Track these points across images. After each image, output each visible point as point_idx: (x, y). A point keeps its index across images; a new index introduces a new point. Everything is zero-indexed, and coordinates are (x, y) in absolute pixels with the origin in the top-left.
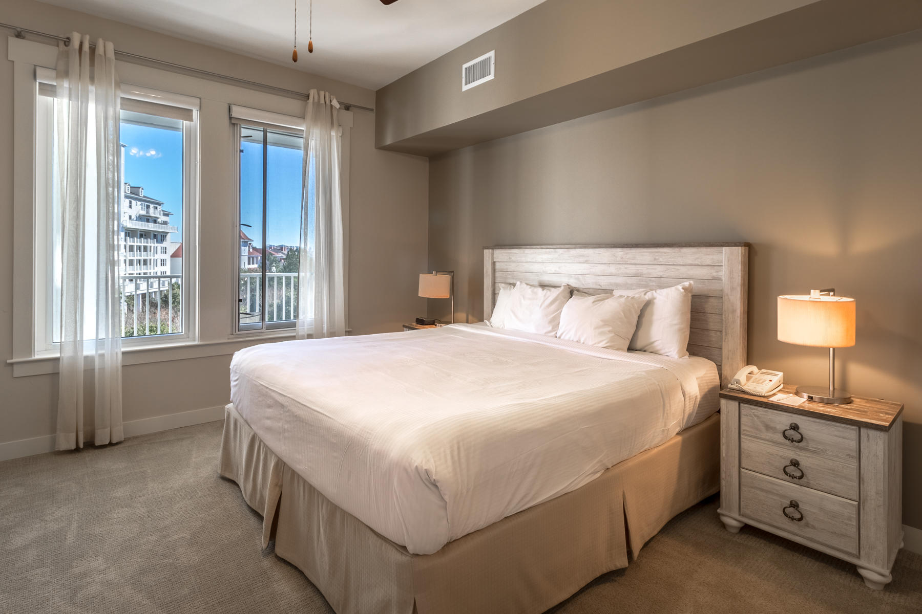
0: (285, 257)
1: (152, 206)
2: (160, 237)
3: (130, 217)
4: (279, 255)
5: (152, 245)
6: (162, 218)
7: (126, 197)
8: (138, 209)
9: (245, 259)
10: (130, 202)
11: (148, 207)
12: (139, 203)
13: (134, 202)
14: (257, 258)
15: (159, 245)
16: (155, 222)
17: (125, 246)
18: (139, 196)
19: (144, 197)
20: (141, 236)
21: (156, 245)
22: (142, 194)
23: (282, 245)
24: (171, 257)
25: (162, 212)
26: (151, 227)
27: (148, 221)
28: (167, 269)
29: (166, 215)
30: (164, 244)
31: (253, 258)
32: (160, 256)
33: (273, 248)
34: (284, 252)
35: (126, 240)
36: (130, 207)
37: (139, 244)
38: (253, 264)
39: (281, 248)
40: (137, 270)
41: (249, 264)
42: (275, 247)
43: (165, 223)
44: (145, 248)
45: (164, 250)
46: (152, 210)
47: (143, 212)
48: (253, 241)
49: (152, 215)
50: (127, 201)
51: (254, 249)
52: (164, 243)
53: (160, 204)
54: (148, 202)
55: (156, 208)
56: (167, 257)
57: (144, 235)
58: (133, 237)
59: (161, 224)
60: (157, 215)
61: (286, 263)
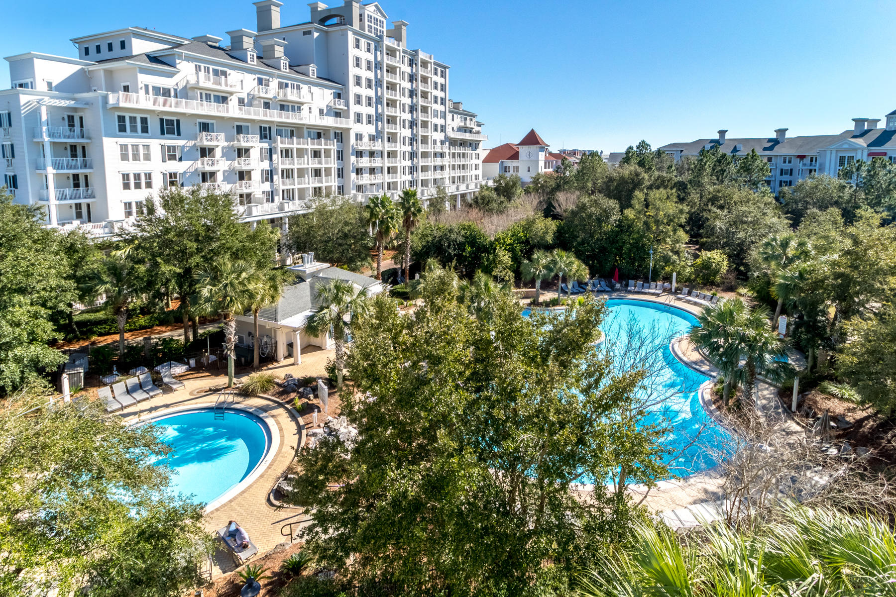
0: (578, 161)
1: (468, 118)
2: (474, 145)
3: (453, 128)
4: (572, 159)
5: (469, 152)
6: (476, 129)
7: (450, 112)
8: (458, 121)
9: (541, 164)
10: (453, 116)
11: (466, 119)
12: (459, 116)
13: (455, 116)
14: (552, 162)
15: (474, 152)
16: (471, 132)
17: (449, 153)
18: (459, 110)
19: (463, 110)
20: (461, 145)
21: (471, 152)
22: (462, 107)
23: (575, 150)
24: (484, 161)
25: (476, 123)
26: (467, 136)
27: (465, 131)
28: (479, 172)
29: (479, 125)
30: (478, 151)
31: (549, 162)
32: (474, 161)
33: (566, 153)
34: (576, 156)
35: (449, 149)
36: (453, 120)
37: (459, 152)
38: (549, 168)
39: (574, 153)
40: (458, 173)
41: (545, 168)
42: (569, 152)
43: (478, 133)
44: (464, 154)
45: (478, 157)
46: (468, 121)
47: (462, 124)
48: (549, 146)
49: (468, 126)
50: (451, 115)
51: (550, 154)
53: (474, 116)
54: (466, 115)
55: (471, 120)
56: (480, 162)
57: (463, 143)
58: (455, 146)
59: (475, 133)
60: (472, 126)
61: (579, 168)
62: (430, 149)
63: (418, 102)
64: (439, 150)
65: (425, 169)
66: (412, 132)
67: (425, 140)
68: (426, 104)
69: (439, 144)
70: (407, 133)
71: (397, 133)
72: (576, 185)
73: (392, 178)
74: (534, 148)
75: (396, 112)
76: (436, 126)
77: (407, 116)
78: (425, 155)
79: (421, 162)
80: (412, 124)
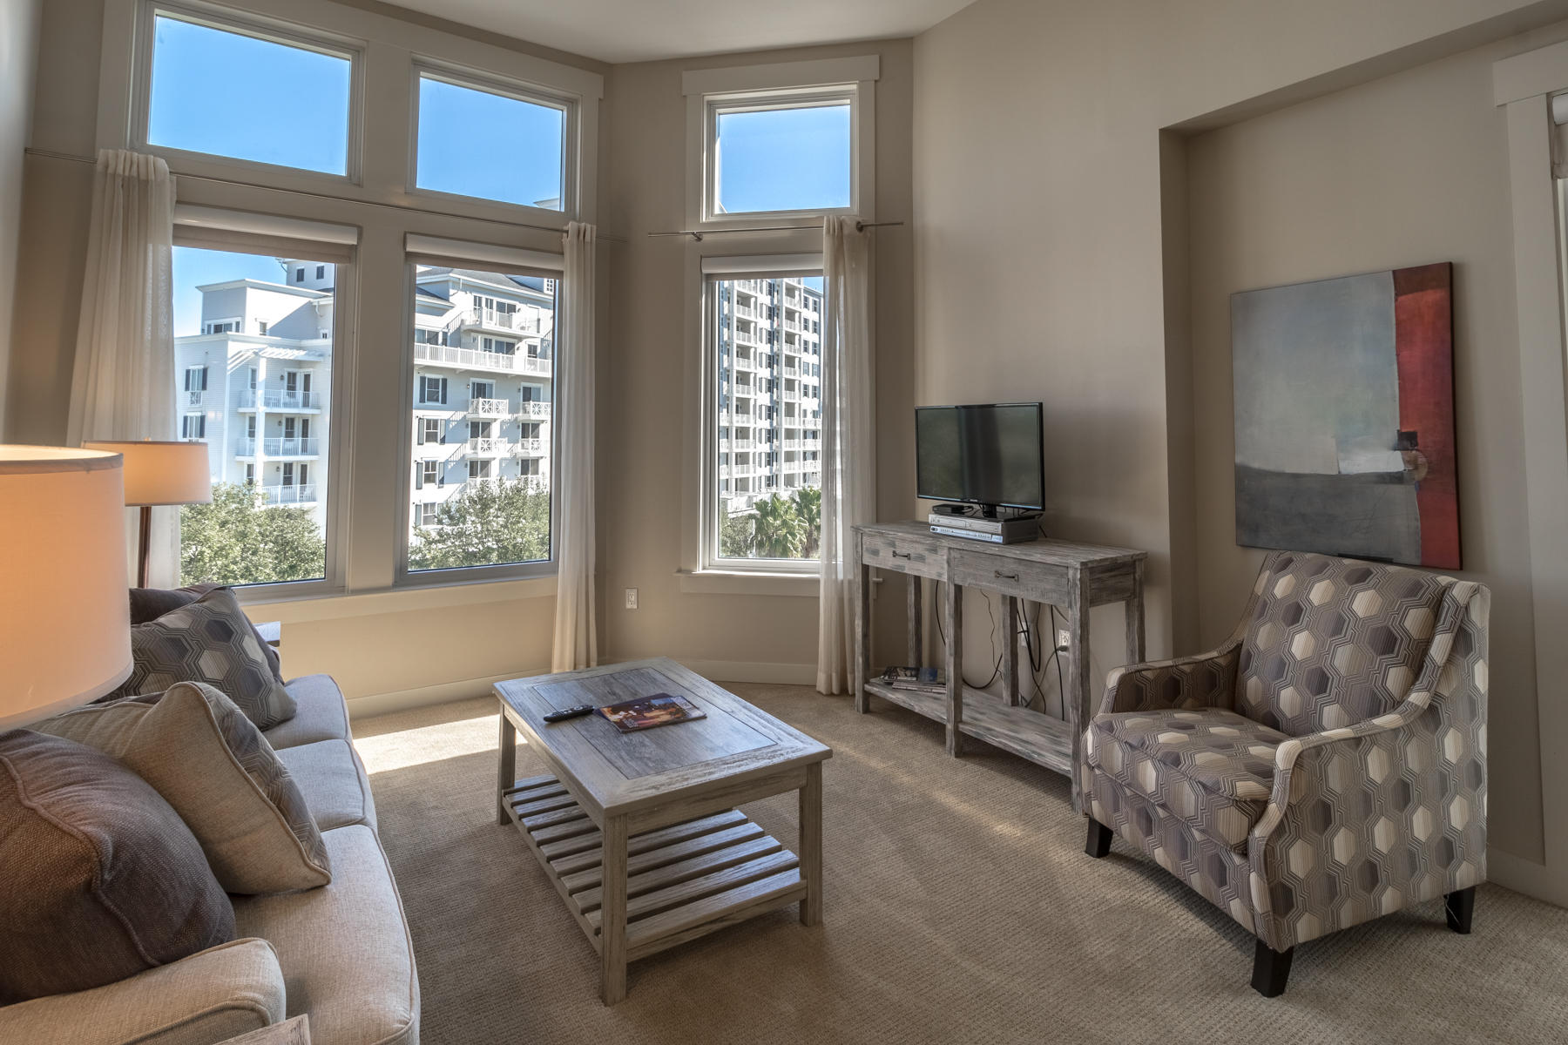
62: (796, 424)
63: (780, 349)
64: (811, 427)
65: (790, 457)
66: (772, 397)
67: (790, 409)
68: (792, 354)
69: (810, 416)
70: (764, 399)
71: (749, 399)
73: (743, 472)
75: (749, 367)
76: (806, 387)
77: (765, 373)
78: (790, 434)
79: (785, 446)
80: (772, 385)
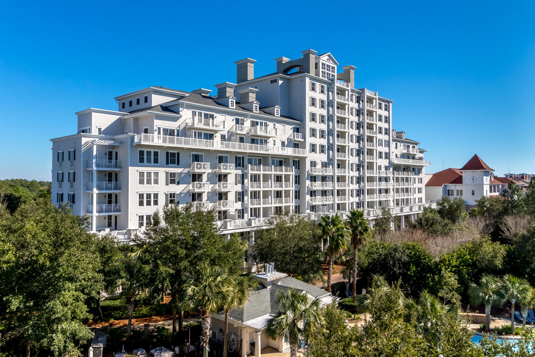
0: (527, 185)
1: (411, 146)
2: (417, 170)
3: (396, 155)
4: (520, 183)
5: (412, 177)
6: (419, 155)
7: (393, 140)
8: (401, 149)
9: (486, 188)
10: (396, 144)
11: (408, 147)
12: (402, 144)
13: (398, 144)
14: (498, 186)
15: (417, 177)
16: (414, 158)
17: (393, 178)
18: (402, 139)
19: (406, 139)
20: (404, 170)
21: (414, 176)
22: (404, 137)
23: (523, 174)
24: (426, 186)
25: (418, 150)
26: (410, 162)
27: (408, 158)
28: (423, 195)
29: (421, 152)
30: (420, 176)
31: (494, 186)
32: (417, 185)
33: (513, 177)
34: (525, 180)
35: (393, 174)
36: (396, 148)
37: (403, 176)
38: (495, 192)
39: (522, 177)
40: (401, 196)
41: (491, 192)
42: (516, 176)
43: (421, 159)
44: (407, 178)
45: (421, 181)
46: (411, 149)
47: (405, 151)
48: (494, 170)
49: (411, 152)
50: (394, 143)
51: (496, 178)
52: (420, 174)
53: (416, 144)
54: (408, 143)
55: (414, 147)
56: (423, 186)
57: (406, 169)
58: (398, 171)
59: (418, 159)
60: (415, 153)
61: (529, 192)
62: (375, 174)
63: (364, 133)
64: (384, 175)
65: (371, 192)
66: (359, 159)
67: (370, 166)
68: (371, 135)
69: (383, 169)
70: (354, 160)
71: (345, 161)
72: (526, 209)
73: (341, 200)
74: (477, 173)
75: (345, 143)
76: (380, 153)
77: (354, 146)
78: (371, 179)
79: (367, 186)
80: (359, 152)
